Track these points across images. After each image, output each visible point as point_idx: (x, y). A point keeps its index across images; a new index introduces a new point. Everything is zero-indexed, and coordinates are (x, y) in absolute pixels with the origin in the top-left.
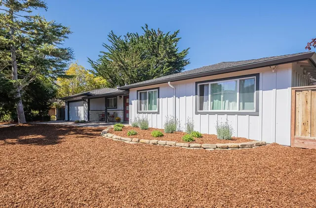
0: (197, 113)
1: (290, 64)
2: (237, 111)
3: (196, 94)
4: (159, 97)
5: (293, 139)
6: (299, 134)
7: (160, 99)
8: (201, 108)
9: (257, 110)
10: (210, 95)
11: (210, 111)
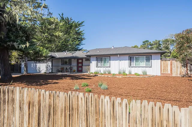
0: (129, 67)
1: (160, 54)
2: (145, 66)
3: (129, 60)
4: (110, 60)
5: (161, 74)
6: (162, 72)
7: (111, 61)
8: (131, 65)
9: (151, 66)
10: (135, 61)
11: (135, 66)
